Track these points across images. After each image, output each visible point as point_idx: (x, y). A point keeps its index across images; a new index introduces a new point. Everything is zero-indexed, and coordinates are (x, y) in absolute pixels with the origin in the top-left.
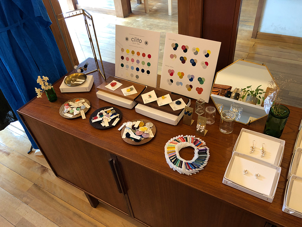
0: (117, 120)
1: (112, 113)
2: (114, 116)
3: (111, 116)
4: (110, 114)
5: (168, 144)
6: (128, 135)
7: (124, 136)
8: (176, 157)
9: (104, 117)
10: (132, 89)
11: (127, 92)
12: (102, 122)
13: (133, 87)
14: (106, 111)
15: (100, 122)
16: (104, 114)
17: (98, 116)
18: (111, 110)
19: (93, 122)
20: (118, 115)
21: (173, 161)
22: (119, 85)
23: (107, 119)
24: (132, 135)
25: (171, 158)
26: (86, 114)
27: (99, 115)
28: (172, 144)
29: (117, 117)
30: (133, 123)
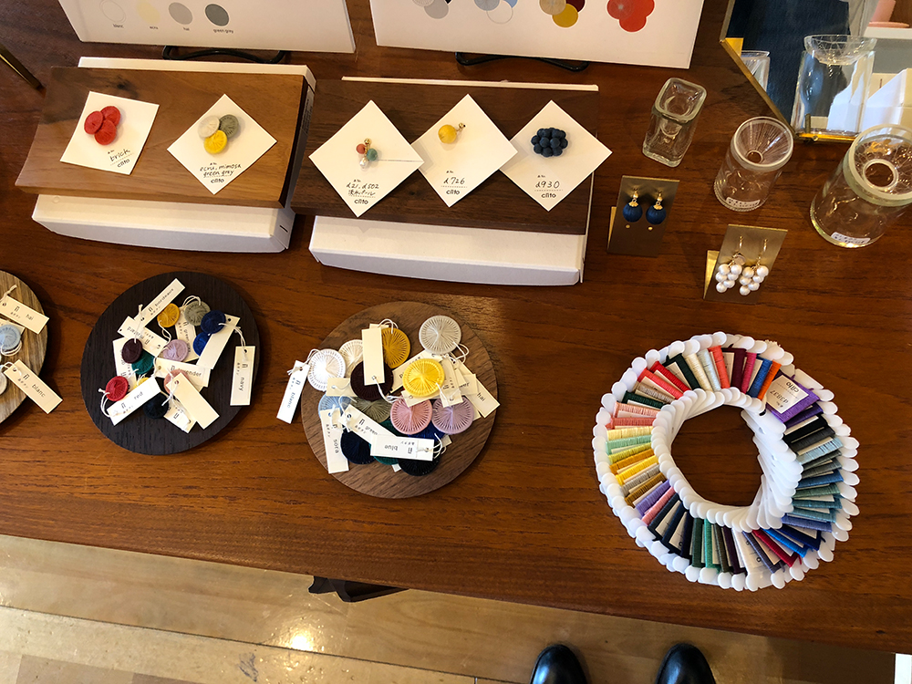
0: (245, 358)
1: (190, 320)
2: (216, 344)
3: (199, 347)
4: (187, 332)
5: (602, 439)
6: (354, 447)
7: (337, 463)
8: (682, 510)
9: (163, 367)
10: (229, 128)
11: (213, 160)
12: (167, 407)
13: (225, 106)
14: (155, 321)
15: (157, 406)
16: (154, 344)
17: (123, 368)
18: (178, 301)
19: (115, 421)
20: (232, 323)
21: (675, 540)
22: (139, 117)
23: (185, 374)
24: (381, 443)
25: (660, 529)
26: (47, 374)
27: (126, 359)
28: (624, 431)
29: (233, 342)
30: (345, 356)
